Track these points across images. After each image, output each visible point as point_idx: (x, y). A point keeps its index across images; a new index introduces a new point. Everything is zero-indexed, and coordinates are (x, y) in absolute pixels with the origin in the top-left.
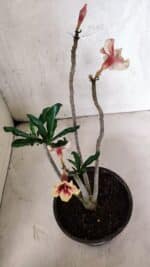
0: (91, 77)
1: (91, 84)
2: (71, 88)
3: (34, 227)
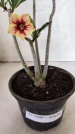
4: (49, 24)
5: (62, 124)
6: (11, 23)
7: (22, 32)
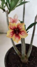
6: (9, 29)
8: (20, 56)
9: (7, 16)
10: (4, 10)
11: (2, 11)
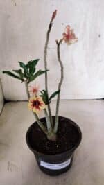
0: (57, 42)
1: (57, 46)
2: (46, 52)
3: (9, 163)
4: (58, 93)
5: (71, 170)
7: (37, 107)
8: (46, 132)
9: (27, 86)
10: (23, 80)
11: (21, 81)
